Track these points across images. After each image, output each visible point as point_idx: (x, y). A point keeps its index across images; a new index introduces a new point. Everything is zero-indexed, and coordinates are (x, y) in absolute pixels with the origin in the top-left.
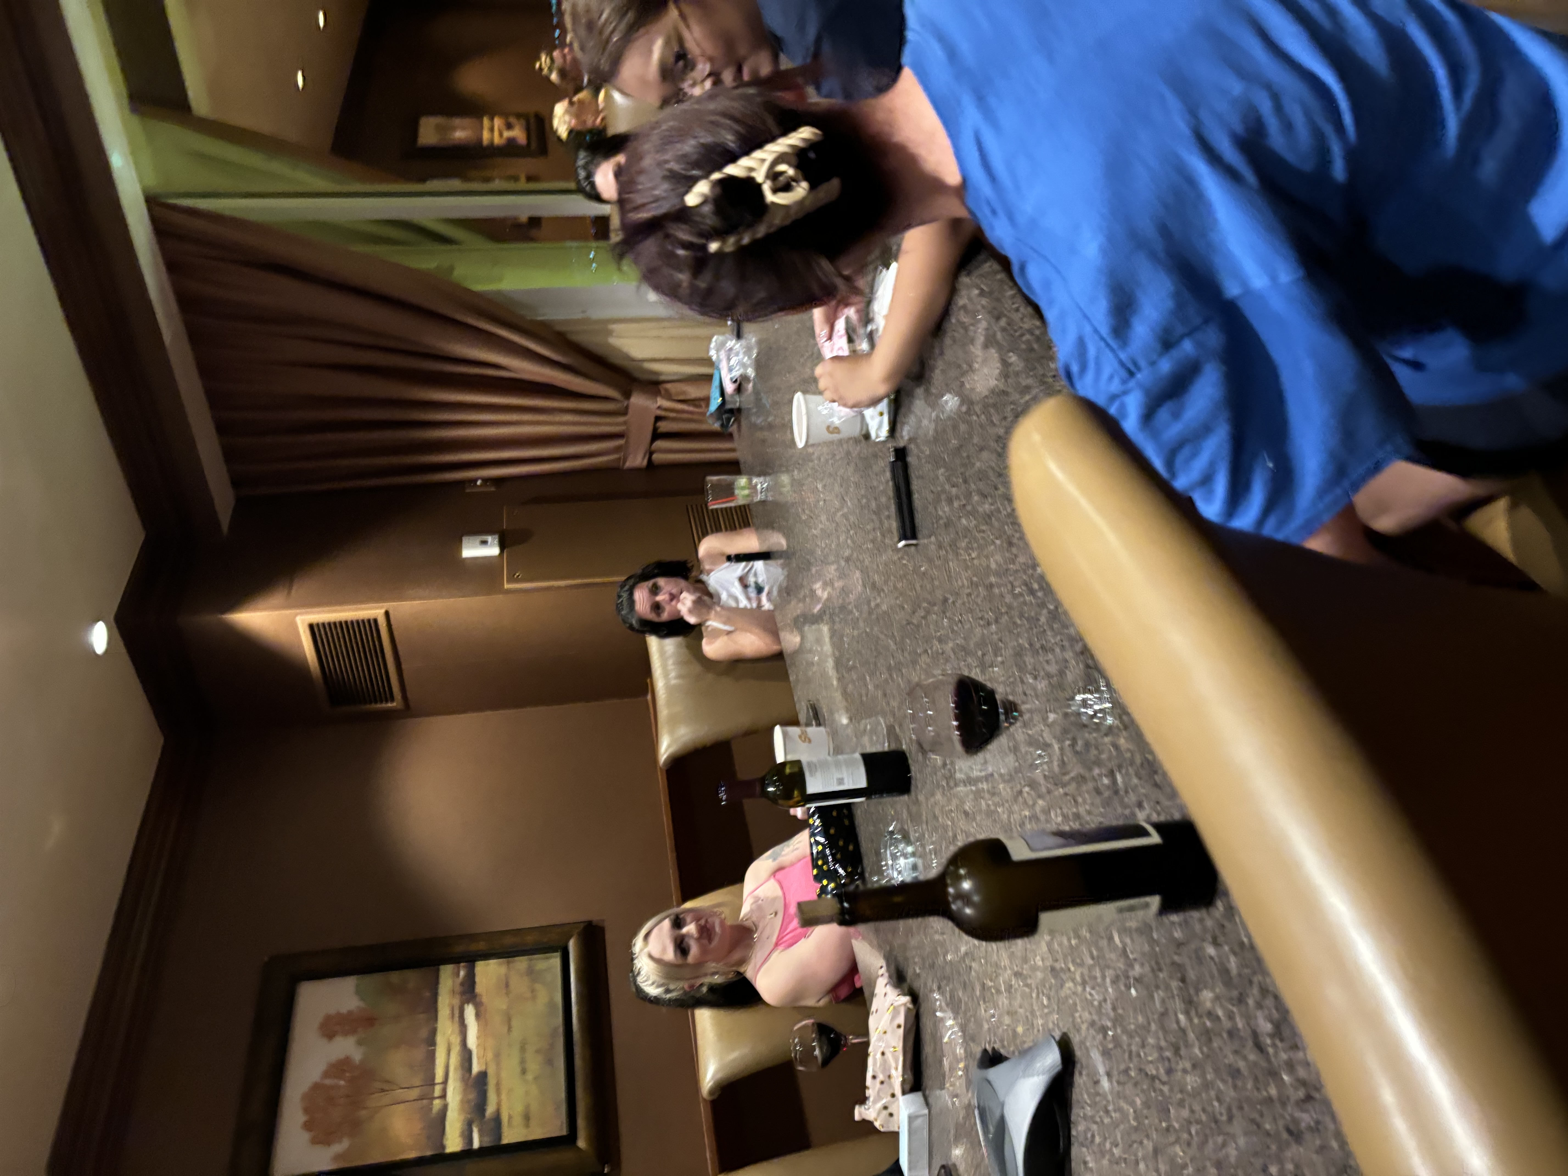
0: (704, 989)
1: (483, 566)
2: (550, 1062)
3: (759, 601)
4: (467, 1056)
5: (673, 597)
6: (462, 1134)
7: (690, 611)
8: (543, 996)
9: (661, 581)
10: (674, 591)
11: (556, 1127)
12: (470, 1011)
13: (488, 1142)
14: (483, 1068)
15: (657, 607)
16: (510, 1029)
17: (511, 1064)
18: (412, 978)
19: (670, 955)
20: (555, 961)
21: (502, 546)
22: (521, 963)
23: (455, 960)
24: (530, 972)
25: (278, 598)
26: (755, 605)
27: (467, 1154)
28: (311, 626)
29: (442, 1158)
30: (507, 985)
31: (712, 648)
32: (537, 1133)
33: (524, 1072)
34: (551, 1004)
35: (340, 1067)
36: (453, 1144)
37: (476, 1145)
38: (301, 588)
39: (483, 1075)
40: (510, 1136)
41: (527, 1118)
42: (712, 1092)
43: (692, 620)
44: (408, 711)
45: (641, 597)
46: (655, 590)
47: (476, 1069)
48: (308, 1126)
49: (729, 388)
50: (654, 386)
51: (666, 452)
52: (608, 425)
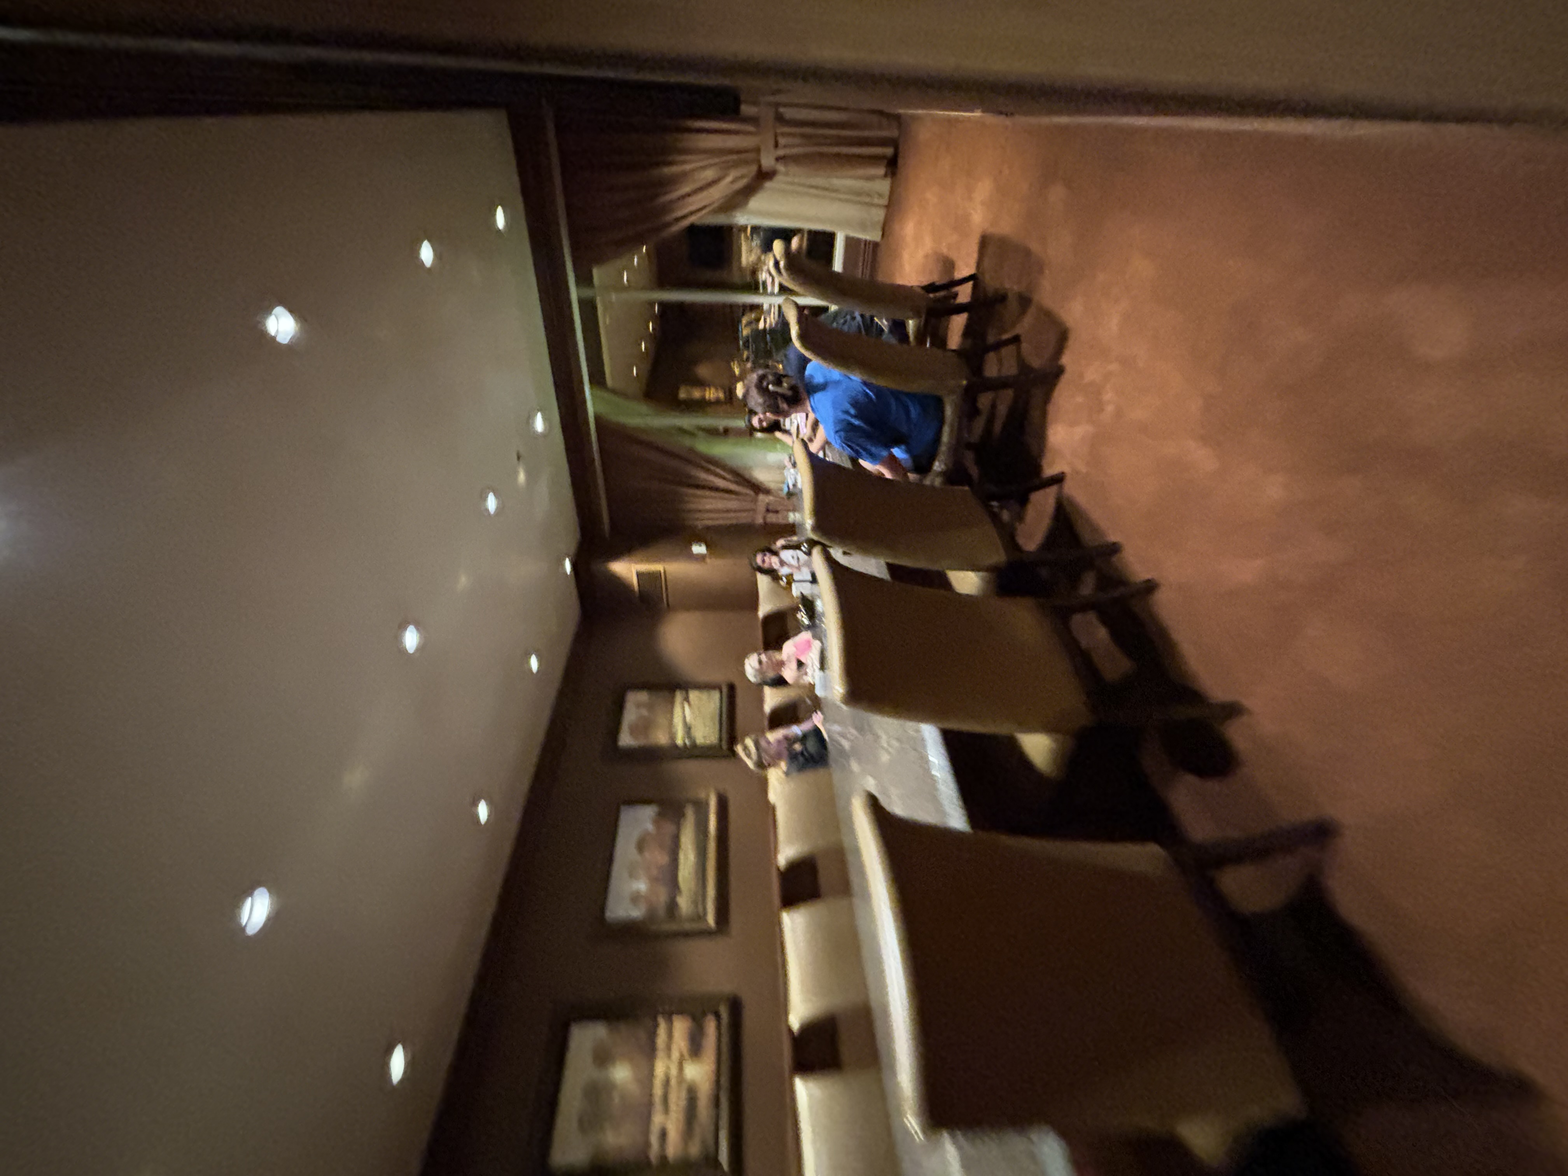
0: (769, 680)
1: (701, 558)
4: (685, 719)
6: (683, 741)
8: (713, 703)
9: (765, 553)
10: (769, 557)
11: (715, 741)
12: (686, 706)
13: (691, 743)
14: (690, 722)
15: (764, 564)
16: (700, 711)
17: (700, 722)
18: (666, 694)
19: (757, 665)
20: (717, 692)
21: (707, 548)
22: (706, 692)
23: (682, 689)
24: (709, 695)
25: (626, 560)
27: (684, 747)
28: (637, 572)
29: (675, 747)
30: (700, 698)
32: (708, 742)
34: (716, 704)
35: (642, 718)
36: (679, 743)
37: (687, 743)
39: (690, 725)
40: (698, 743)
41: (705, 738)
42: (769, 713)
44: (668, 609)
46: (763, 556)
47: (688, 722)
48: (630, 733)
49: (791, 487)
50: (767, 492)
51: (772, 518)
52: (748, 505)
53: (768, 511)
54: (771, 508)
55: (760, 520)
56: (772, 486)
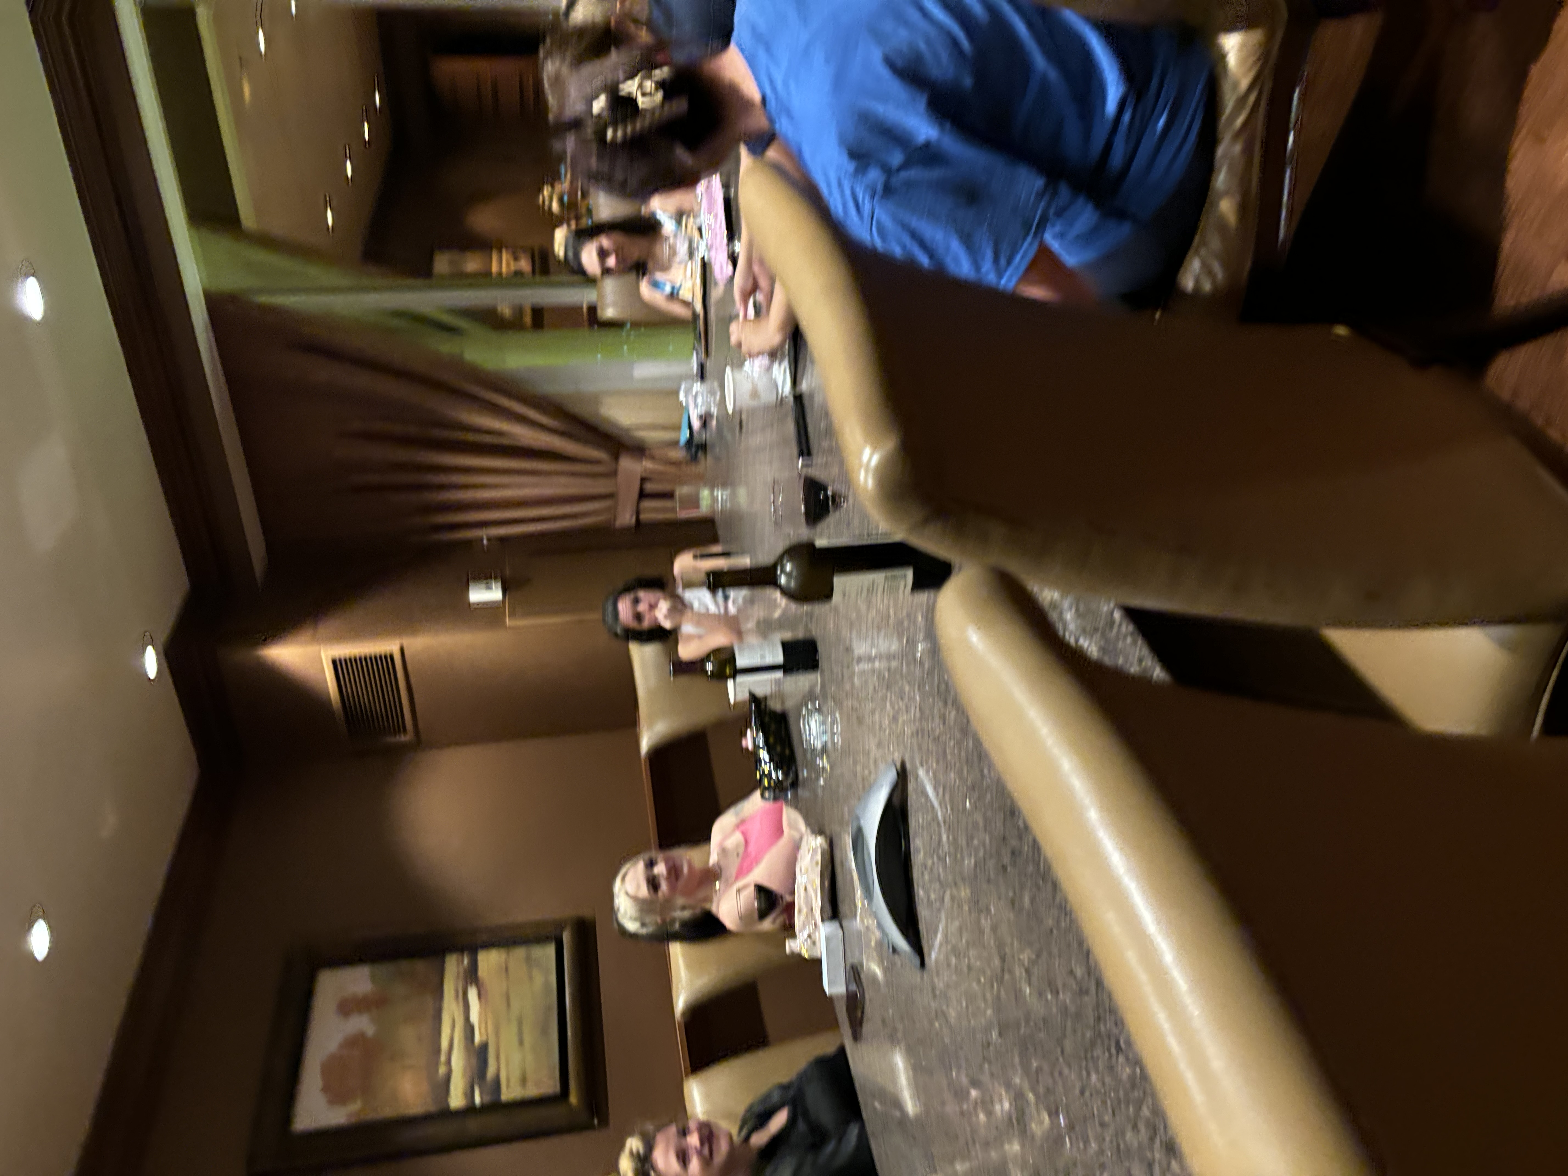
0: (677, 926)
2: (544, 1031)
3: (726, 608)
4: (469, 1029)
5: (653, 607)
6: (465, 1094)
7: (666, 617)
8: (539, 979)
9: (642, 594)
10: (653, 601)
11: (549, 1085)
12: (472, 994)
13: (488, 1099)
14: (484, 1038)
15: (638, 617)
16: (508, 1005)
17: (509, 1035)
18: (420, 966)
19: (644, 891)
20: (550, 951)
21: (505, 591)
22: (520, 953)
23: (459, 949)
24: (528, 960)
25: (306, 634)
26: (722, 610)
27: (470, 1110)
28: (334, 662)
29: (446, 1114)
30: (507, 969)
31: (687, 651)
32: (532, 1091)
33: (521, 1042)
34: (547, 984)
35: (356, 1041)
36: (456, 1101)
37: (478, 1100)
38: (327, 627)
39: (484, 1047)
40: (507, 1095)
41: (524, 1081)
42: (684, 1014)
43: (667, 625)
44: (419, 744)
45: (624, 607)
46: (636, 601)
47: (477, 1039)
48: (326, 1089)
49: (696, 424)
50: (639, 450)
51: (653, 511)
52: (600, 487)
53: (643, 495)
54: (649, 487)
55: (626, 518)
56: (651, 436)
